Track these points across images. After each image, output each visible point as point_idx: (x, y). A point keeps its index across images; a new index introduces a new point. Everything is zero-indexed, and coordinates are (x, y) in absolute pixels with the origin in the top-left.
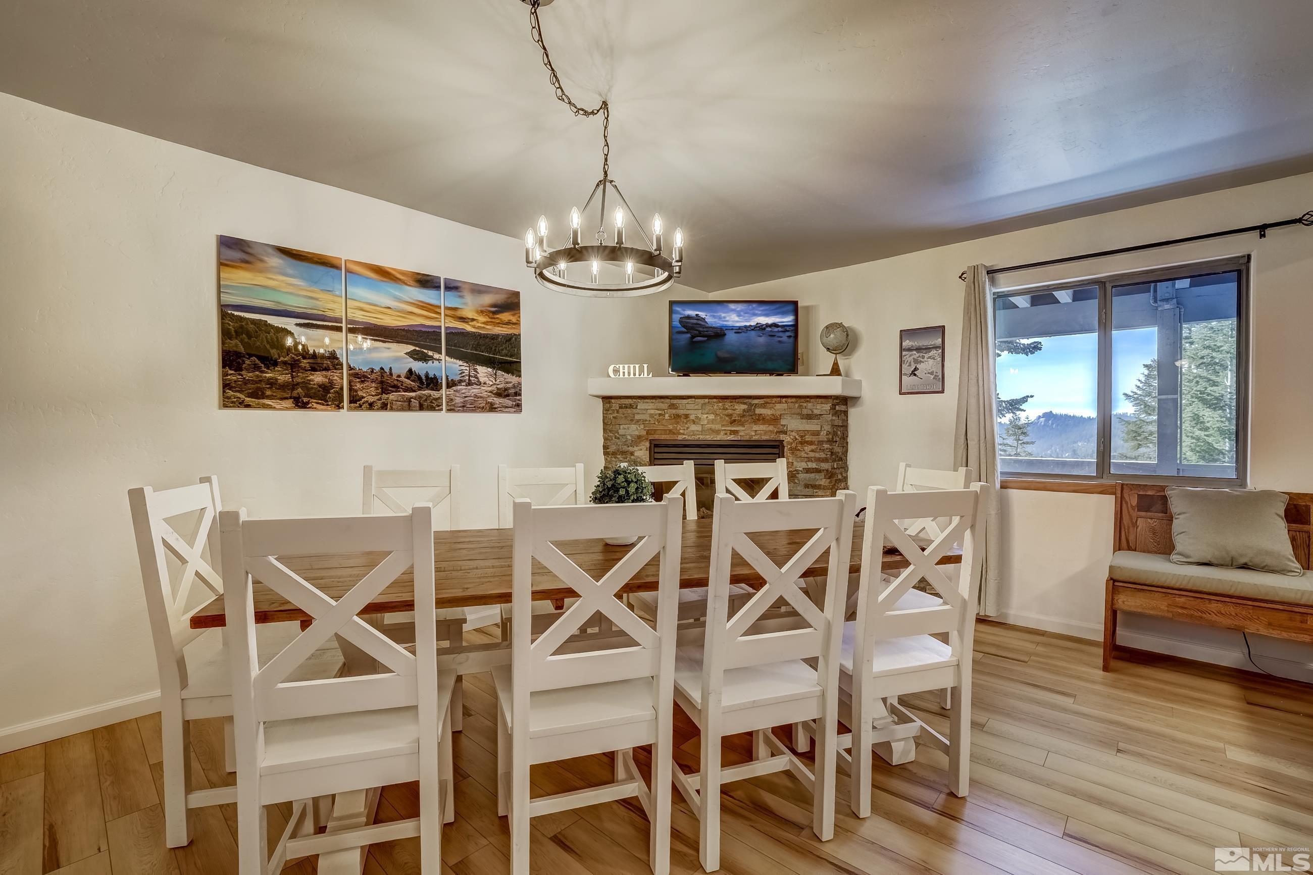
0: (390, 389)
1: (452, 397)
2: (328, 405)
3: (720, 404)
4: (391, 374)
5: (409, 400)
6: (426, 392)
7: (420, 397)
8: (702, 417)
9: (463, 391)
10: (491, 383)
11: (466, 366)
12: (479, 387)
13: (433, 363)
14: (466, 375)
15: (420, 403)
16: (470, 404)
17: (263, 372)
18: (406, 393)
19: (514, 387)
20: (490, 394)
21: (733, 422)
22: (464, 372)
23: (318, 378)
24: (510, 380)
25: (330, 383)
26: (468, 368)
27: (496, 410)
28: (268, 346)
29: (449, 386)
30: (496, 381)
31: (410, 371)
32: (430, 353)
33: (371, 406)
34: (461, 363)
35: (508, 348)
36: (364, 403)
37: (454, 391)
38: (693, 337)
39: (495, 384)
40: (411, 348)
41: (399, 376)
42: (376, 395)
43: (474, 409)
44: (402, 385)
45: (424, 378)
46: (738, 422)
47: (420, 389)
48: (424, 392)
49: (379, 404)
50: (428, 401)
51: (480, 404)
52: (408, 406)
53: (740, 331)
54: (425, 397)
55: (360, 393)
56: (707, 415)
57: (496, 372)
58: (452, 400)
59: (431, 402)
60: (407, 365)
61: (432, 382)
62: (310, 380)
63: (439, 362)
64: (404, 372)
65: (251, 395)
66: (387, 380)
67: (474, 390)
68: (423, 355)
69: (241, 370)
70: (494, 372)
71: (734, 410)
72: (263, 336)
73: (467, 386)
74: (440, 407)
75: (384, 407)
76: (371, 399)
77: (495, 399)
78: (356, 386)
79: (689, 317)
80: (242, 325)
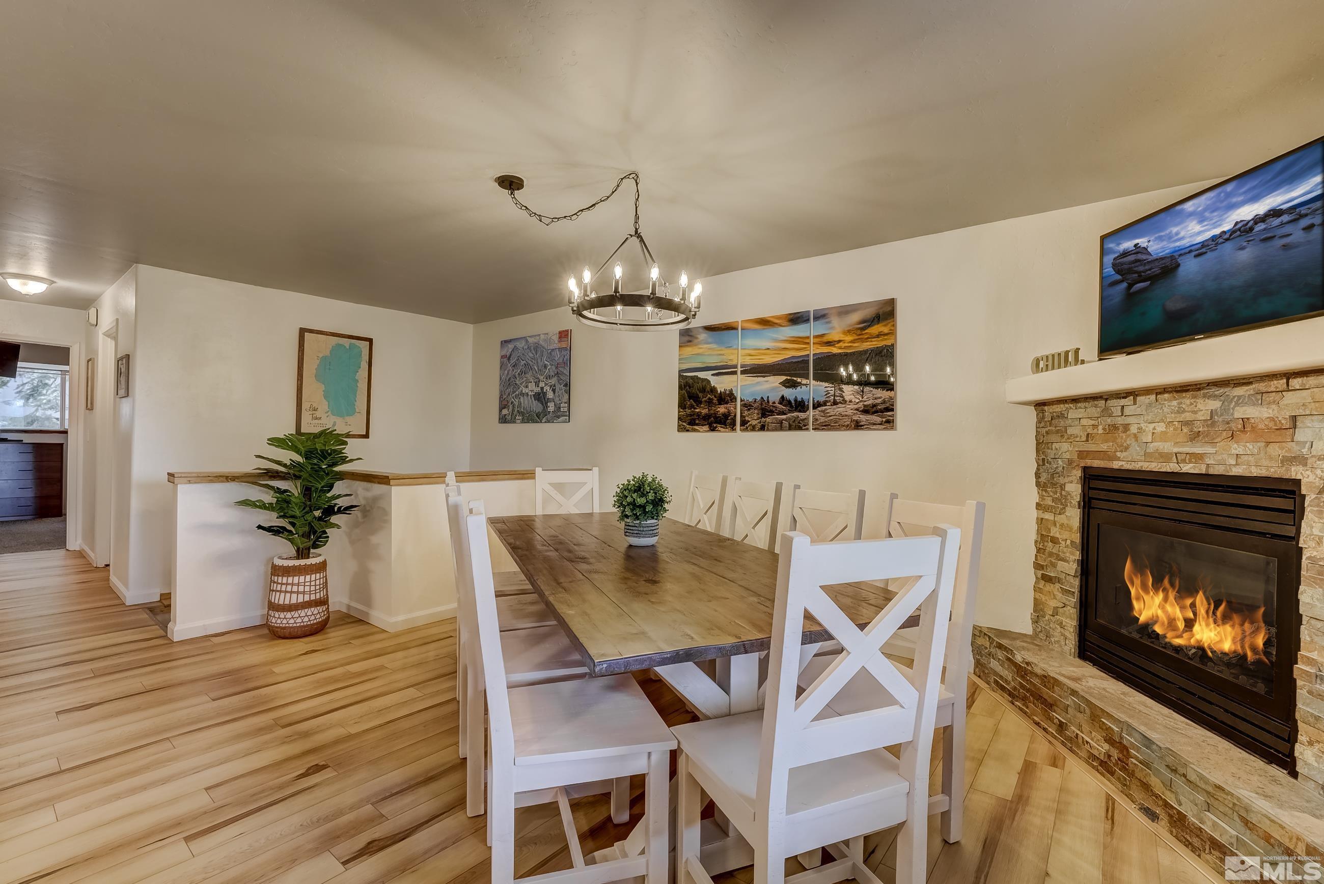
0: (767, 413)
1: (818, 417)
2: (727, 428)
3: (1175, 403)
4: (768, 402)
5: (781, 422)
6: (795, 414)
7: (790, 419)
8: (1147, 429)
9: (827, 411)
10: (857, 401)
11: (831, 387)
12: (844, 406)
13: (801, 388)
14: (832, 395)
15: (789, 424)
16: (835, 423)
17: (695, 409)
18: (779, 416)
19: (884, 402)
20: (855, 412)
21: (1195, 437)
22: (829, 393)
23: (722, 409)
24: (879, 396)
25: (728, 412)
26: (833, 389)
27: (862, 427)
28: (698, 392)
29: (814, 408)
30: (862, 398)
31: (783, 397)
32: (799, 380)
33: (753, 429)
34: (826, 384)
35: (877, 362)
36: (749, 426)
37: (819, 411)
38: (1130, 286)
39: (861, 401)
40: (784, 378)
41: (774, 403)
42: (757, 419)
43: (838, 427)
44: (776, 410)
45: (793, 402)
46: (1204, 437)
47: (790, 411)
48: (793, 415)
49: (759, 426)
50: (797, 422)
51: (845, 422)
52: (780, 427)
53: (1204, 250)
54: (794, 418)
55: (747, 418)
56: (1154, 424)
57: (863, 389)
58: (817, 420)
59: (799, 423)
60: (779, 393)
61: (801, 406)
62: (717, 412)
63: (807, 387)
64: (777, 399)
65: (689, 424)
66: (765, 406)
67: (840, 409)
68: (793, 382)
69: (686, 409)
70: (861, 388)
71: (1195, 412)
72: (696, 385)
73: (832, 405)
74: (807, 427)
75: (763, 428)
76: (754, 422)
77: (861, 416)
78: (744, 413)
79: (1125, 254)
80: (687, 381)
